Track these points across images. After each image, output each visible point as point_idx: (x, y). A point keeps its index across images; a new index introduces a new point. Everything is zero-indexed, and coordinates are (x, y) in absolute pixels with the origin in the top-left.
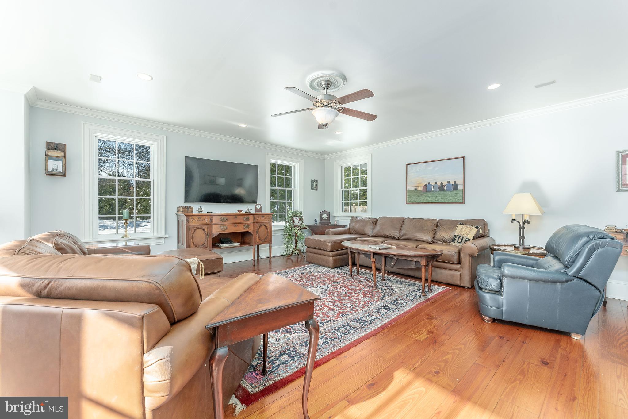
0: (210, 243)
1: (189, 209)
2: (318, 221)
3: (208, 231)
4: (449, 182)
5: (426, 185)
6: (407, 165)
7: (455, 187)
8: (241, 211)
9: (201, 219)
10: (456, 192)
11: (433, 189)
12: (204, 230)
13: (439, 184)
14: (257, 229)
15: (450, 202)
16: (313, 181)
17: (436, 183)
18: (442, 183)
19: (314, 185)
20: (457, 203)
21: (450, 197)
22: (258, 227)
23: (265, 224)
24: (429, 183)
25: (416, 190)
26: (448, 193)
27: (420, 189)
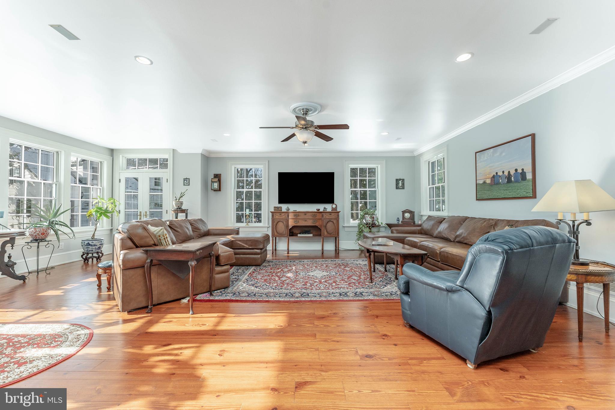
0: (287, 232)
1: (279, 208)
2: (401, 220)
3: (286, 224)
4: (516, 170)
5: (494, 176)
6: (476, 153)
7: (523, 175)
8: (319, 210)
9: (281, 215)
10: (524, 183)
11: (500, 181)
12: (283, 223)
13: (506, 173)
14: (325, 224)
15: (518, 196)
16: (397, 181)
17: (503, 172)
18: (509, 172)
19: (400, 184)
20: (525, 197)
21: (518, 189)
22: (326, 223)
23: (331, 220)
24: (497, 173)
25: (485, 183)
26: (516, 184)
27: (488, 181)
